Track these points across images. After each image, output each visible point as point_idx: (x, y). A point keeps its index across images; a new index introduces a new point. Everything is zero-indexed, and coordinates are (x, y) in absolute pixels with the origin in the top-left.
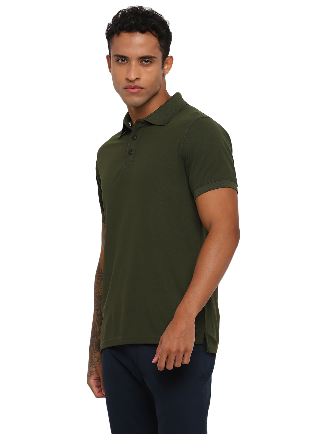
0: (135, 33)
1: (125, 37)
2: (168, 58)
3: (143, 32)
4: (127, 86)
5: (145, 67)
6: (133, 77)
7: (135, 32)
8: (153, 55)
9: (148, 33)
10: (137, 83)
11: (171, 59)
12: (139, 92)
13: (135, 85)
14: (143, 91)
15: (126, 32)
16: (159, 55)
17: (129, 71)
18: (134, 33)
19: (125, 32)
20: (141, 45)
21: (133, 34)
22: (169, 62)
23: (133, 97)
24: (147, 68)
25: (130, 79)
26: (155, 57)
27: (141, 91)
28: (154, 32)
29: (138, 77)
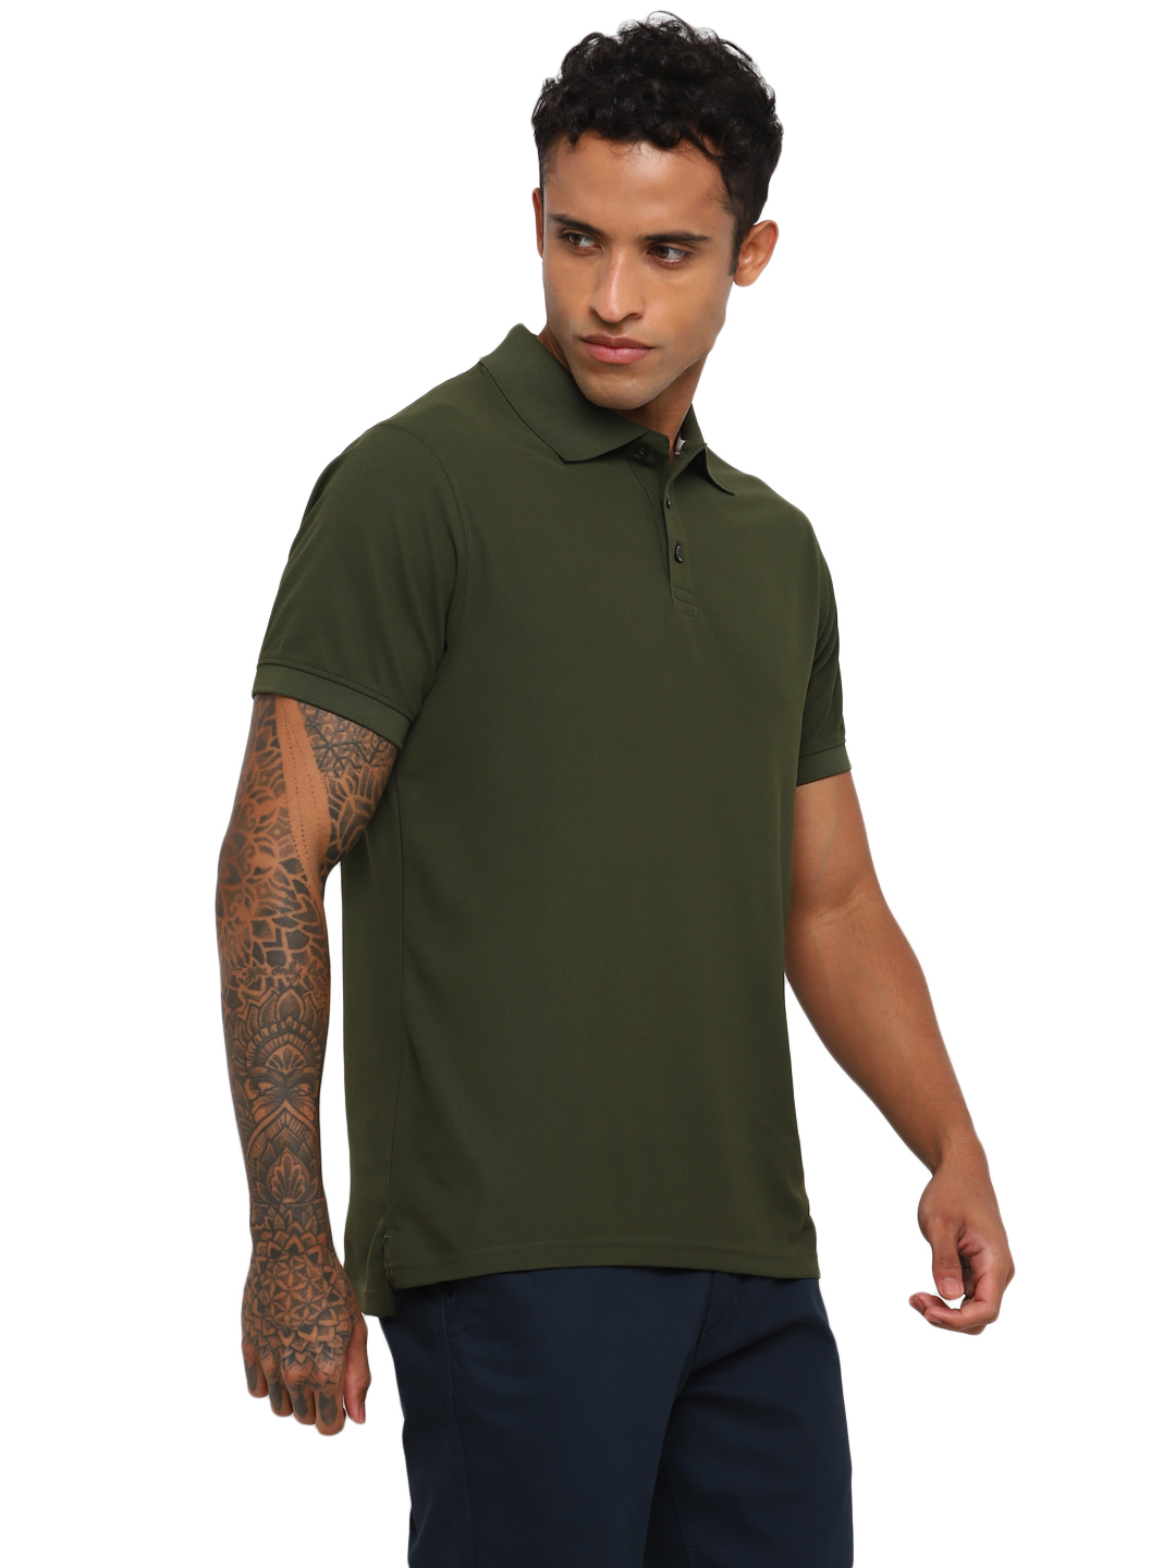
0: (636, 147)
1: (595, 152)
2: (756, 230)
3: (663, 143)
4: (591, 337)
5: (666, 272)
6: (615, 307)
7: (635, 140)
8: (696, 231)
9: (686, 146)
10: (630, 332)
11: (772, 231)
12: (636, 359)
13: (625, 335)
14: (653, 356)
15: (597, 138)
16: (721, 227)
17: (601, 282)
18: (629, 147)
19: (598, 135)
20: (655, 193)
21: (626, 149)
22: (762, 241)
23: (613, 376)
24: (672, 273)
25: (604, 314)
26: (703, 239)
27: (644, 356)
28: (707, 143)
29: (636, 309)
